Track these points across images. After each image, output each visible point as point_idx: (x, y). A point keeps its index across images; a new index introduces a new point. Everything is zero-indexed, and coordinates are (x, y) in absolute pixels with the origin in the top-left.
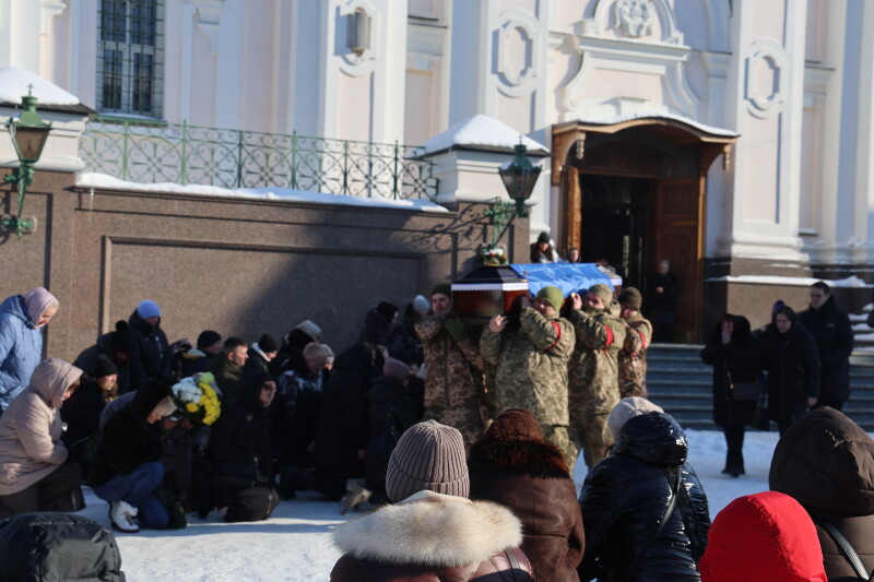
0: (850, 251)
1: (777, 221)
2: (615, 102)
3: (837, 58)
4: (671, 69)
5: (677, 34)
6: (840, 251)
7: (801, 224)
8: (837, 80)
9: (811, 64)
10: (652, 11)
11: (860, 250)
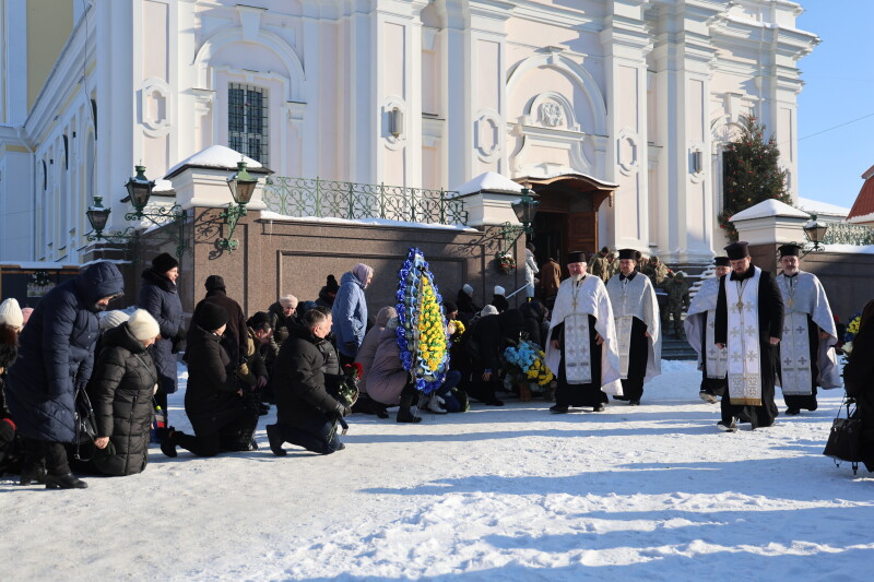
0: (677, 256)
1: (639, 238)
2: (543, 166)
3: (664, 140)
4: (574, 146)
5: (576, 125)
6: (672, 256)
7: (650, 241)
8: (665, 153)
9: (650, 144)
10: (562, 110)
11: (684, 255)
